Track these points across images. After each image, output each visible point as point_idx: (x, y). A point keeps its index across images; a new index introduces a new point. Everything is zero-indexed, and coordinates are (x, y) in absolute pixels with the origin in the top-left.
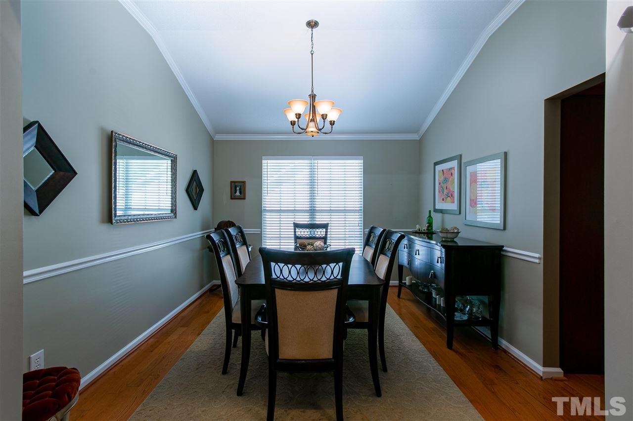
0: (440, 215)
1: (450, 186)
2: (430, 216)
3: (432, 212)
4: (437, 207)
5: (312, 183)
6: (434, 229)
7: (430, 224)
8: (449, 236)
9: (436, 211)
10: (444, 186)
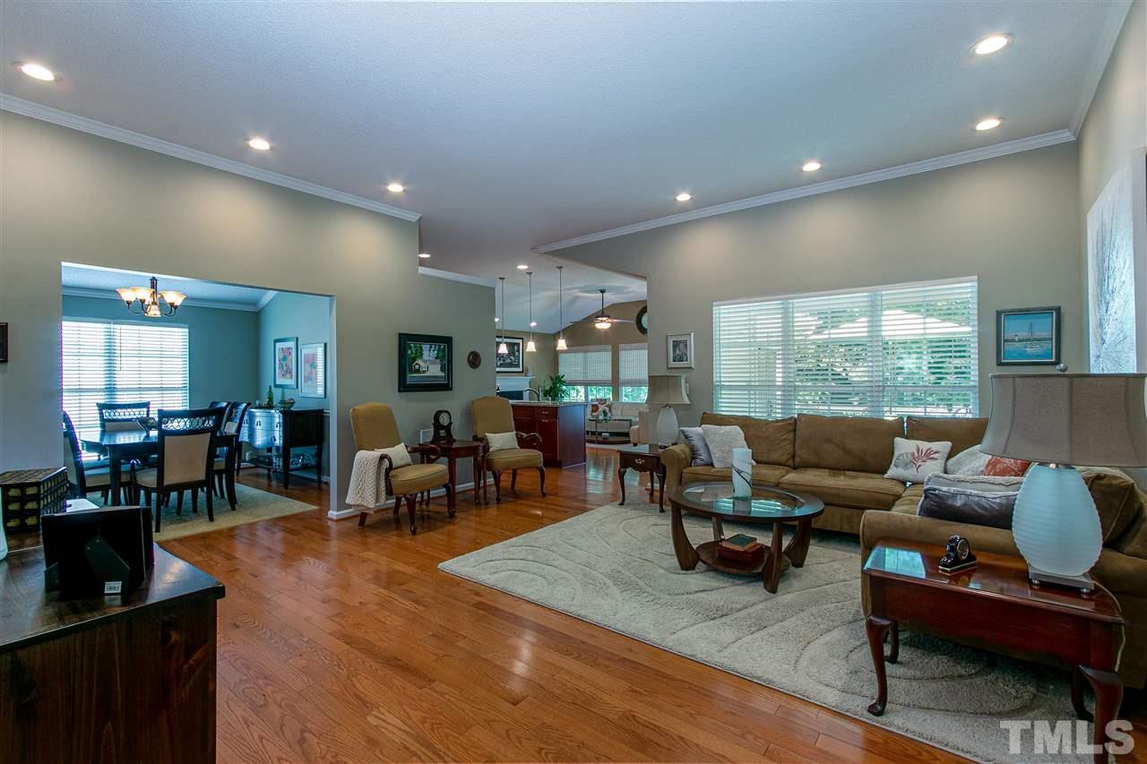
0: (280, 390)
1: (289, 364)
2: (270, 391)
3: (273, 388)
4: (277, 383)
5: (110, 353)
6: (275, 403)
7: (271, 399)
8: (287, 405)
9: (276, 386)
10: (284, 363)
